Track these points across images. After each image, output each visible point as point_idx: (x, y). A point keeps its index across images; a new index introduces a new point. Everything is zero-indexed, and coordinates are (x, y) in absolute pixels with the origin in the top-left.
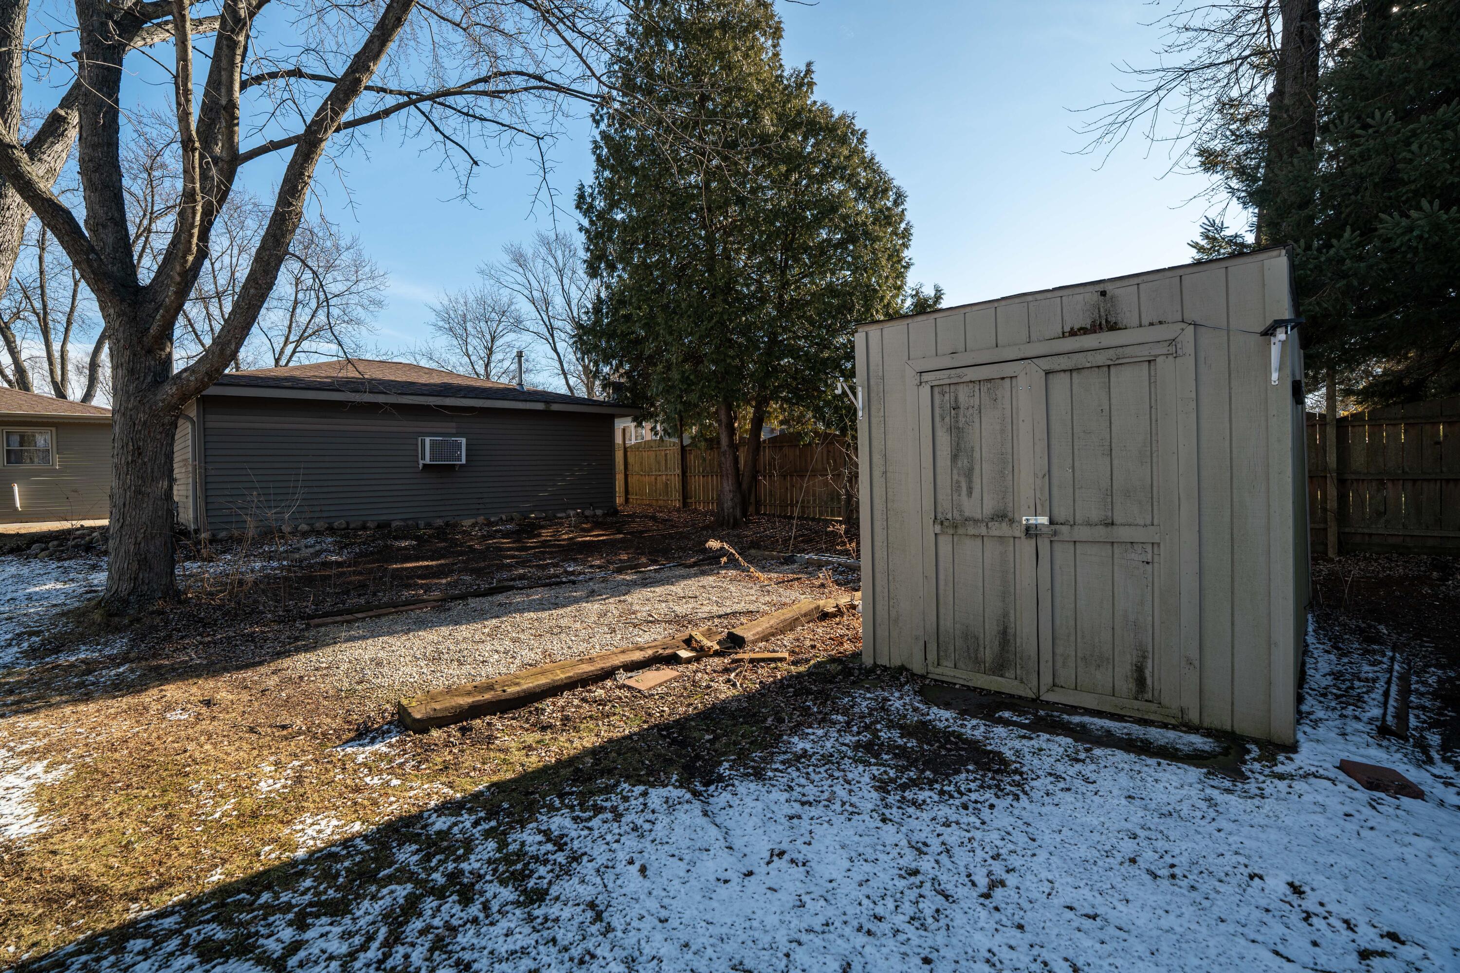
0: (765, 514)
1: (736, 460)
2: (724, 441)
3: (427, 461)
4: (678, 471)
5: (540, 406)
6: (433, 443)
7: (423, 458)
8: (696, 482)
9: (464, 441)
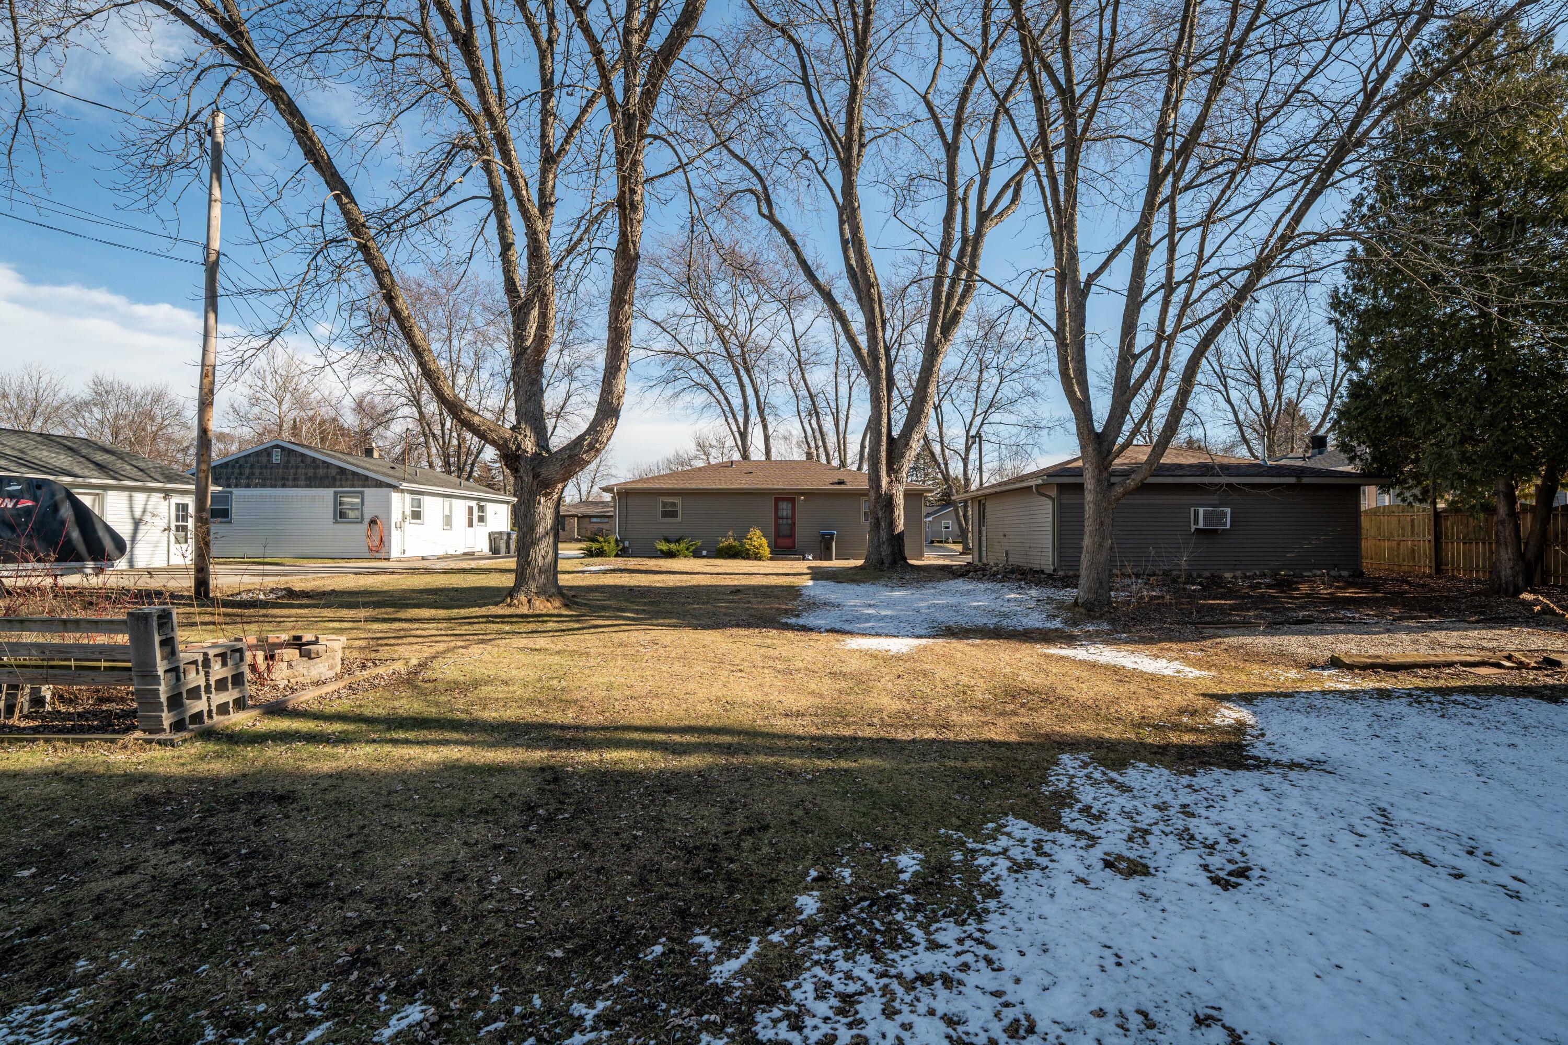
0: (1555, 585)
1: (1517, 528)
2: (1502, 510)
3: (1201, 525)
4: (1431, 537)
5: (1292, 480)
6: (1206, 513)
7: (1196, 522)
8: (1454, 550)
9: (1228, 510)
